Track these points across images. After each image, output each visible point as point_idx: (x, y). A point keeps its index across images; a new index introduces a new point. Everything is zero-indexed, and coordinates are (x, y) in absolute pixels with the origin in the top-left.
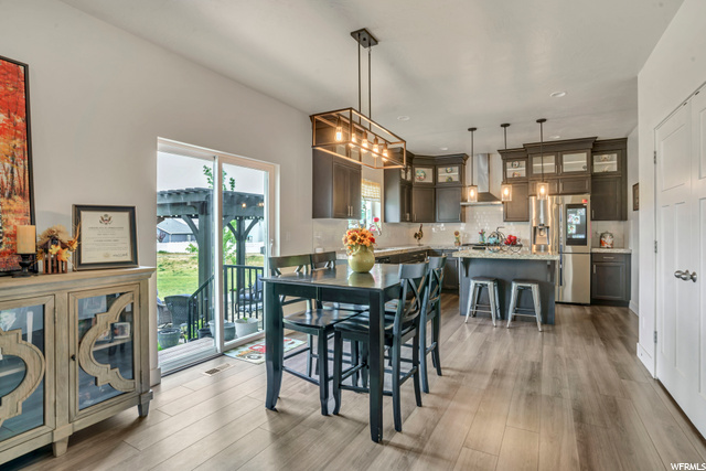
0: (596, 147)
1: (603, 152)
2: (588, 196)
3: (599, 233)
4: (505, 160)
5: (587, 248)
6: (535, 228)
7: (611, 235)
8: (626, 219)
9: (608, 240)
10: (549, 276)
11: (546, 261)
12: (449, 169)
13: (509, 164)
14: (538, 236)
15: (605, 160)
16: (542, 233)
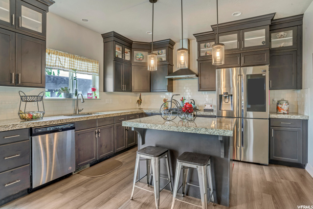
0: (274, 25)
1: (280, 30)
2: (267, 67)
3: (276, 100)
4: (199, 42)
5: (266, 114)
6: (221, 96)
7: (287, 102)
8: (301, 88)
9: (284, 107)
10: (223, 151)
11: (217, 136)
12: (160, 52)
13: (202, 45)
14: (223, 103)
15: (282, 36)
16: (227, 101)
